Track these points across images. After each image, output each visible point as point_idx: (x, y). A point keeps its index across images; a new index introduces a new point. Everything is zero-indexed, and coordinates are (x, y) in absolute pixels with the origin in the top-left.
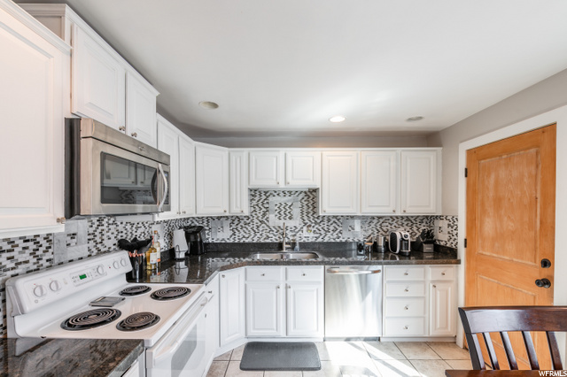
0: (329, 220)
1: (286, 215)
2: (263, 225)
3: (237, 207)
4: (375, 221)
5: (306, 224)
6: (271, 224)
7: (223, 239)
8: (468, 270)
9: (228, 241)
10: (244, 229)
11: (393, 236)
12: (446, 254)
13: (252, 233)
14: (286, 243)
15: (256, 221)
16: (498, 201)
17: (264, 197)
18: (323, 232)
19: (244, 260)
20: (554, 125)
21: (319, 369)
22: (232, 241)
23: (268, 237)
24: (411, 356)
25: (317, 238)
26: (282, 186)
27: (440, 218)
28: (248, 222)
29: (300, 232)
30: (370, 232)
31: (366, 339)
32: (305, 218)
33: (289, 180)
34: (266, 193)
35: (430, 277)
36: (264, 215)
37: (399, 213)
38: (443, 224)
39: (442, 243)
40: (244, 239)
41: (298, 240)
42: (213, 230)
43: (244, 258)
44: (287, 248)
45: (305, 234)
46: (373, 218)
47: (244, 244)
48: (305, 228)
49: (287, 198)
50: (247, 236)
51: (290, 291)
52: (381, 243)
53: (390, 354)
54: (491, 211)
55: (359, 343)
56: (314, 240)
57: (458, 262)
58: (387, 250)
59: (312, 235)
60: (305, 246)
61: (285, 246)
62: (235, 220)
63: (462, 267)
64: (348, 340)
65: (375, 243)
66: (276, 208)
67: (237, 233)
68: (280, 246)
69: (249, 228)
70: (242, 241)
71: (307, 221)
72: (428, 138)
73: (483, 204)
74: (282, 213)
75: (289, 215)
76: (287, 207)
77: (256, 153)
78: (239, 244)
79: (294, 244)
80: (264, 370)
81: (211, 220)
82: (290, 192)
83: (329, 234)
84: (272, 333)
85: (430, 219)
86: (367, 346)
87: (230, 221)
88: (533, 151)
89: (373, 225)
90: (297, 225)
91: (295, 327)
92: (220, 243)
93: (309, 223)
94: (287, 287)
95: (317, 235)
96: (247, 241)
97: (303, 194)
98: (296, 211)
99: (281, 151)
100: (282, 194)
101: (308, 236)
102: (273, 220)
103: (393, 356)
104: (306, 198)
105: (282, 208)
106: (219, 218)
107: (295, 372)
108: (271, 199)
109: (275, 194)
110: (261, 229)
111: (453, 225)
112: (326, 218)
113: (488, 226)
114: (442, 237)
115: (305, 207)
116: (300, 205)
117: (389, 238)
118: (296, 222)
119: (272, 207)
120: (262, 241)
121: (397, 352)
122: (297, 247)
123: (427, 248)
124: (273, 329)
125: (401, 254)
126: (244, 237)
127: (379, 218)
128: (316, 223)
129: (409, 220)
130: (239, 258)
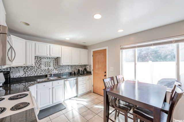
0: (62, 67)
1: (48, 65)
2: (39, 69)
3: (29, 62)
4: (74, 66)
5: (55, 68)
6: (42, 69)
7: (19, 76)
8: (93, 76)
9: (22, 76)
10: (30, 71)
11: (79, 70)
12: (89, 73)
13: (34, 72)
14: (49, 75)
15: (36, 68)
16: (98, 62)
17: (39, 59)
18: (60, 70)
19: (30, 83)
20: (106, 49)
21: (66, 108)
22: (24, 76)
23: (41, 73)
24: (85, 97)
25: (58, 72)
26: (49, 56)
27: (88, 65)
28: (32, 68)
29: (53, 71)
30: (73, 69)
31: (74, 97)
32: (55, 66)
33: (51, 54)
34: (40, 58)
35: (87, 79)
36: (39, 65)
37: (80, 64)
38: (88, 66)
39: (88, 71)
40: (30, 75)
41: (52, 73)
42: (13, 72)
43: (30, 82)
44: (49, 76)
45: (55, 71)
46: (73, 66)
47: (30, 76)
48: (55, 69)
49: (48, 60)
50: (31, 74)
51: (54, 89)
52: (76, 72)
53: (80, 98)
54: (97, 63)
55: (73, 99)
56: (57, 73)
57: (92, 74)
58: (77, 74)
59: (57, 71)
60: (55, 75)
61: (48, 76)
62: (26, 68)
63: (92, 75)
64: (70, 99)
65: (75, 72)
66: (44, 63)
67: (27, 73)
68: (46, 76)
69: (33, 71)
70: (29, 76)
71: (55, 67)
72: (85, 47)
73: (96, 62)
74: (46, 65)
75: (49, 65)
76: (48, 63)
77: (38, 44)
78: (28, 77)
79: (51, 75)
80: (48, 116)
81: (12, 68)
82: (50, 58)
83: (62, 71)
84: (48, 104)
85: (85, 66)
86: (75, 98)
87: (23, 68)
88: (103, 53)
89: (73, 68)
90: (52, 69)
91: (55, 100)
92: (18, 78)
93: (56, 68)
94: (53, 88)
95: (59, 71)
96: (32, 75)
97: (54, 59)
98: (52, 64)
99: (49, 45)
100: (46, 58)
101: (56, 72)
102: (43, 67)
103: (81, 98)
104: (55, 60)
105: (46, 63)
106: (17, 67)
107: (59, 112)
108: (42, 60)
109: (44, 58)
110: (38, 70)
111: (90, 67)
112: (61, 66)
113: (97, 66)
114: (88, 70)
115: (55, 63)
116: (53, 62)
117: (78, 70)
118: (51, 68)
119: (42, 63)
120: (38, 75)
121: (82, 97)
122: (52, 75)
123: (85, 72)
124: (48, 103)
125: (81, 74)
126: (30, 74)
127: (75, 66)
128: (58, 68)
129: (81, 66)
130: (28, 82)
